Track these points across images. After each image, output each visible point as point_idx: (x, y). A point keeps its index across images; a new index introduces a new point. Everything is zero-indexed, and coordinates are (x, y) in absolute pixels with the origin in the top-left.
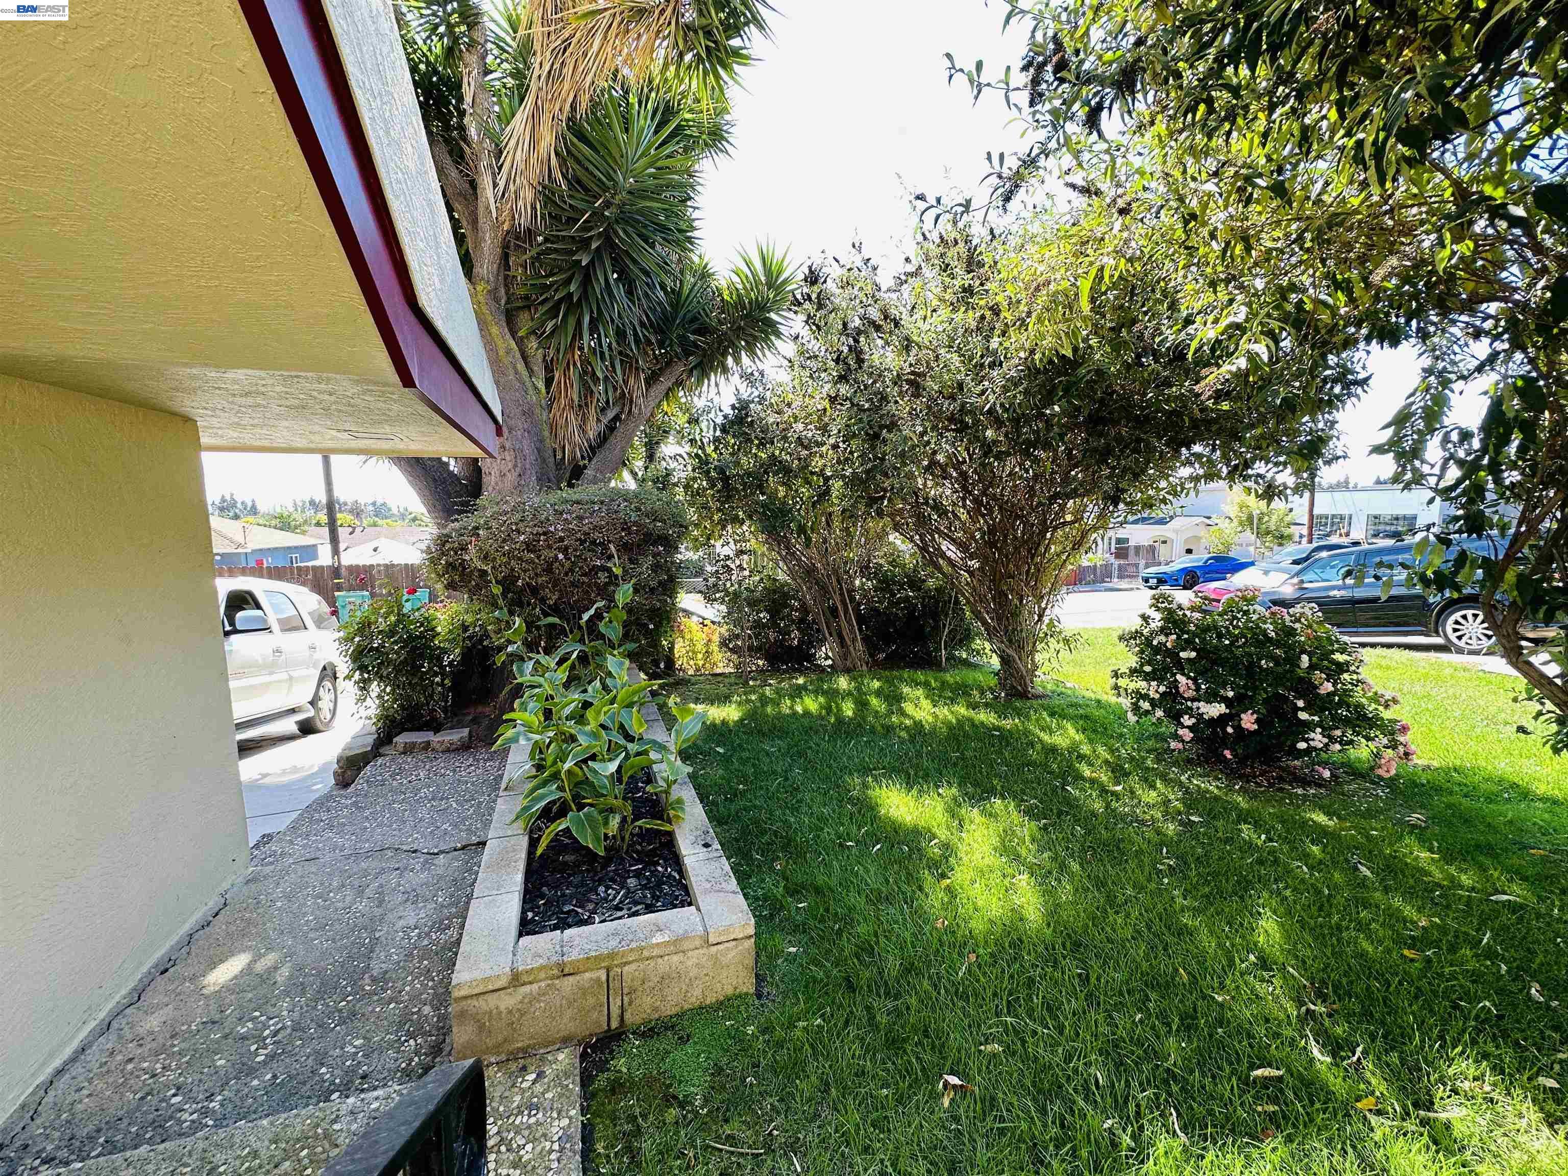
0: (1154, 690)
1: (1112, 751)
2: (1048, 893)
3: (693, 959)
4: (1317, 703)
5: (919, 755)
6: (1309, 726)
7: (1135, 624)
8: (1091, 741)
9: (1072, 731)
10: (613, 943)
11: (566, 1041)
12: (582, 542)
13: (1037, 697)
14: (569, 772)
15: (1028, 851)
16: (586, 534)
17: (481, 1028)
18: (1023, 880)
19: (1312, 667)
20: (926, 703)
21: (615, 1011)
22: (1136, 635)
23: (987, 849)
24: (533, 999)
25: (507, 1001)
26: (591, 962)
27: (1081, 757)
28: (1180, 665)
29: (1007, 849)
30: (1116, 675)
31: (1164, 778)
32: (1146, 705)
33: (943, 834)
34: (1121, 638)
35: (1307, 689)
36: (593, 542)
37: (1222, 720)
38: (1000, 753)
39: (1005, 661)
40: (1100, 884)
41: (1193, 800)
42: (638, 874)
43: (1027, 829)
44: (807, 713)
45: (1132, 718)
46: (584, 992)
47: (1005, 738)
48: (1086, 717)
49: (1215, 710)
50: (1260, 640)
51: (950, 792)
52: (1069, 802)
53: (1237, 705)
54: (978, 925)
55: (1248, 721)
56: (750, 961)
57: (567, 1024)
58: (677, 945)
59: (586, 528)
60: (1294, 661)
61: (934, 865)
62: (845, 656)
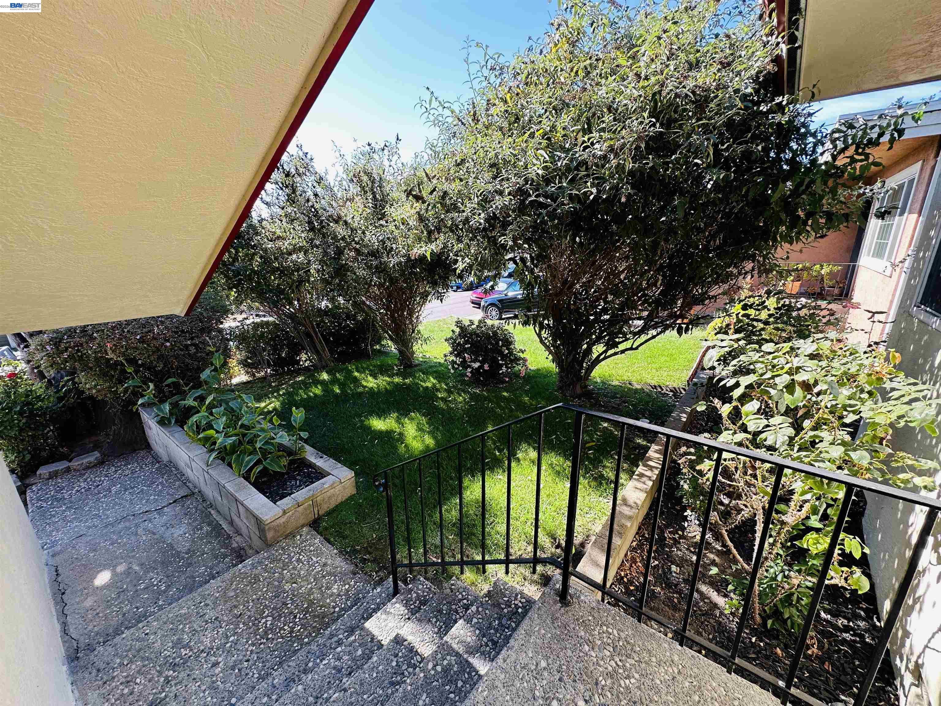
0: (458, 360)
1: (446, 385)
2: (435, 438)
3: (338, 488)
4: (504, 357)
5: (378, 403)
6: (501, 365)
7: (450, 335)
8: (439, 382)
9: (432, 379)
10: (311, 493)
11: (303, 526)
12: (176, 333)
13: (416, 366)
14: (260, 448)
15: (426, 427)
16: (177, 328)
17: (275, 530)
18: (426, 436)
19: (503, 345)
20: (370, 378)
21: (316, 512)
22: (451, 338)
23: (413, 431)
24: (290, 517)
25: (283, 520)
26: (306, 500)
27: (438, 390)
28: (465, 350)
29: (420, 429)
30: (445, 356)
31: (465, 392)
32: (456, 366)
33: (398, 430)
34: (446, 340)
35: (501, 353)
36: (183, 331)
37: (480, 367)
38: (408, 395)
39: (400, 352)
40: (448, 431)
41: (474, 397)
42: (298, 475)
43: (424, 420)
44: (315, 395)
45: (452, 371)
46: (305, 509)
47: (408, 388)
48: (435, 372)
49: (476, 365)
50: (488, 337)
51: (395, 415)
52: (436, 407)
53: (483, 363)
54: (416, 453)
55: (486, 367)
56: (354, 484)
57: (302, 521)
58: (332, 486)
59: (176, 325)
60: (497, 343)
61: (398, 440)
62: (320, 359)
